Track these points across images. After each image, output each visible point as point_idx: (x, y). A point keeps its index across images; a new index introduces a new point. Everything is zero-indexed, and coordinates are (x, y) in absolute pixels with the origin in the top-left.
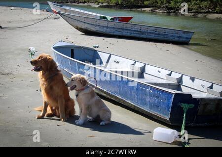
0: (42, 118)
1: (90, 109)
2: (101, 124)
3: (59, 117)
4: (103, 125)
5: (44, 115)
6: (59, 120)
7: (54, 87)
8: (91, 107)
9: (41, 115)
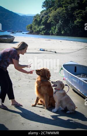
0: (35, 106)
1: (61, 103)
2: (67, 112)
3: (44, 106)
4: (68, 113)
5: (36, 104)
6: (44, 108)
7: (42, 88)
8: (62, 102)
9: (34, 104)
